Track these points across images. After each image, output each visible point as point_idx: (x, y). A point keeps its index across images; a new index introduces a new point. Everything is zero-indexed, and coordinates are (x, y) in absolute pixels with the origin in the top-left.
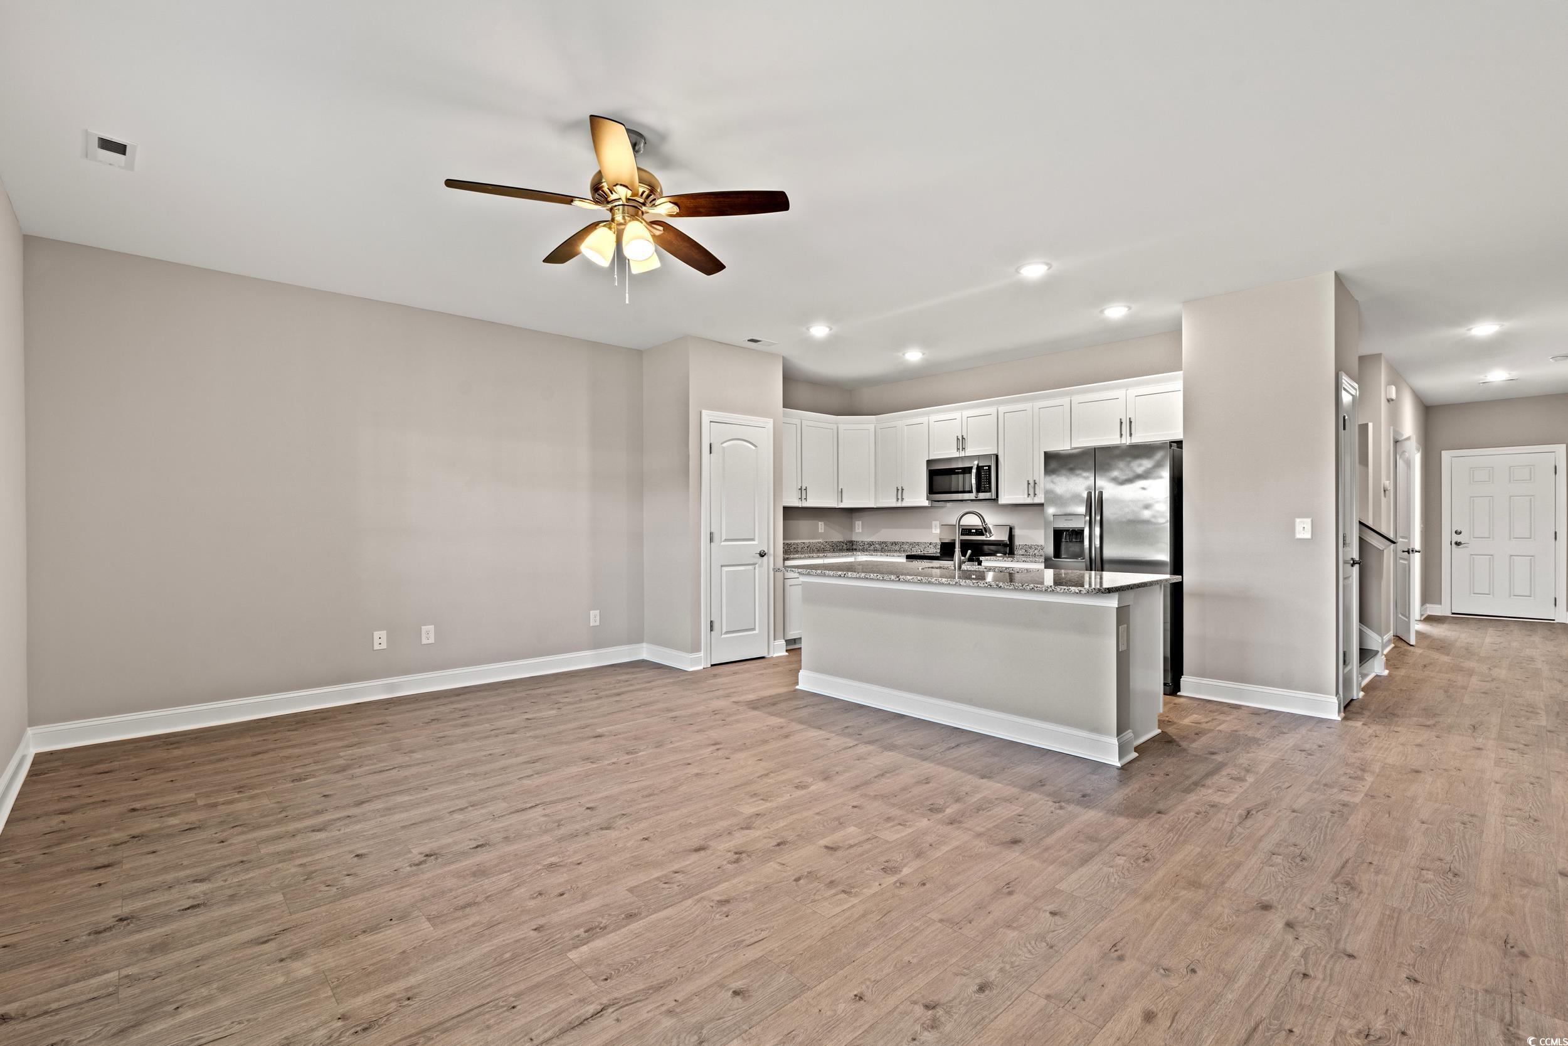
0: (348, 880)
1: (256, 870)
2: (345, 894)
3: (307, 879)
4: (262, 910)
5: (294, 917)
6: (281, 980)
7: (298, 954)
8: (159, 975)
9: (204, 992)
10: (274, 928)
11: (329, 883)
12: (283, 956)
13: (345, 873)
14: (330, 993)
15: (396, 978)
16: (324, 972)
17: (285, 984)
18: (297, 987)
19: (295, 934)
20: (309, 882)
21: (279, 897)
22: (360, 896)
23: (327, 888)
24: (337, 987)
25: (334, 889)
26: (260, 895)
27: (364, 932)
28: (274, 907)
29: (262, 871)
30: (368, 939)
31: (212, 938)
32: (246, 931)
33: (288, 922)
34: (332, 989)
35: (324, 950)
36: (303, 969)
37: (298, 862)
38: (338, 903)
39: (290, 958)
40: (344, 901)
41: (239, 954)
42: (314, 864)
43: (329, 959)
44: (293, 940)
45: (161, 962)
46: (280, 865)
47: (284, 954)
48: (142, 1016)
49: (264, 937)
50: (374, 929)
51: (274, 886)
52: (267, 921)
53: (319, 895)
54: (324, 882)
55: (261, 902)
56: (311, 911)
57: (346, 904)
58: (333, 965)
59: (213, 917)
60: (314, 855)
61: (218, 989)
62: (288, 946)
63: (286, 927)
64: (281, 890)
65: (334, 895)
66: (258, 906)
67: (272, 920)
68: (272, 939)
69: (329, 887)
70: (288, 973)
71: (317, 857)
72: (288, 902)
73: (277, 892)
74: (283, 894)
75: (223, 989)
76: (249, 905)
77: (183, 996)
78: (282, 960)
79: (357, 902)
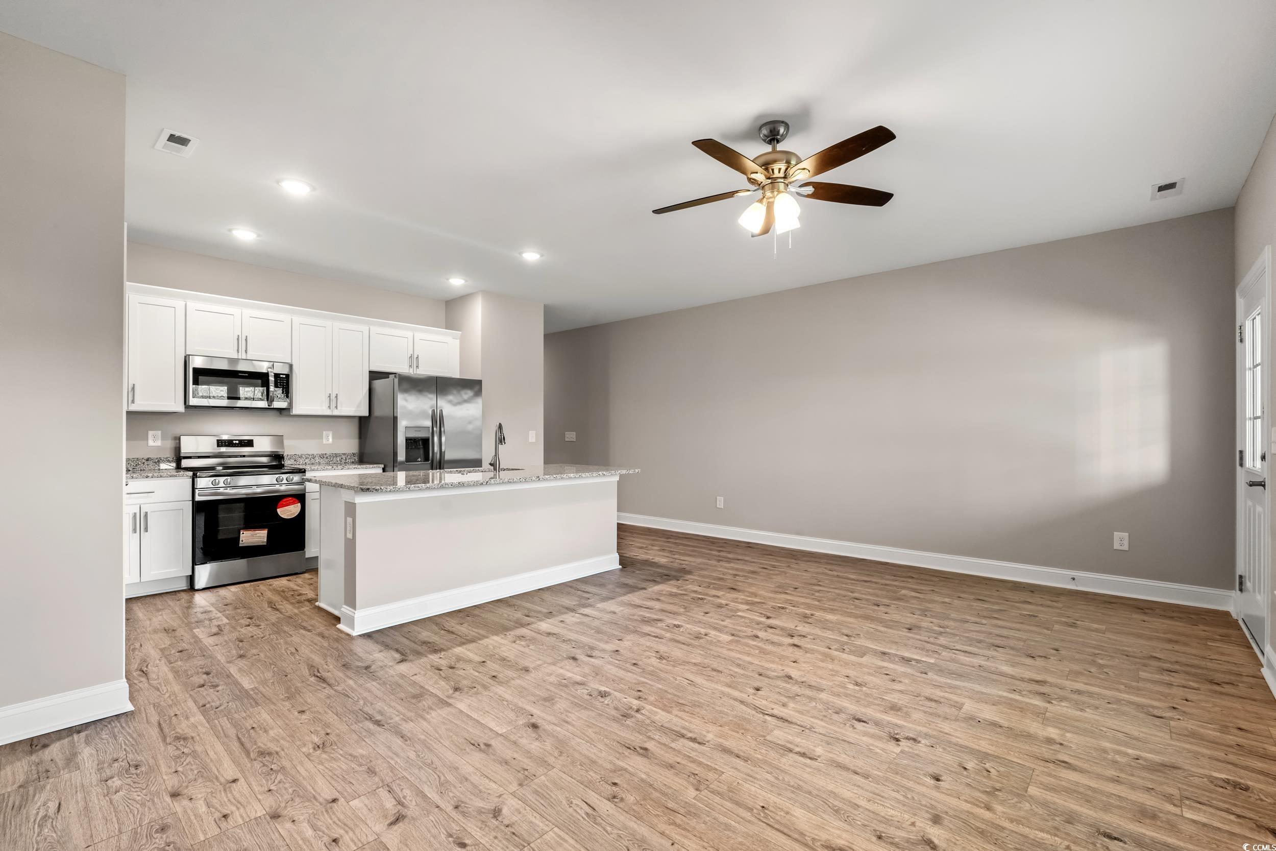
0: (970, 765)
1: (1032, 837)
2: (983, 756)
3: (998, 790)
4: (1053, 788)
5: (1032, 766)
6: (1068, 735)
7: (1050, 741)
8: (1149, 790)
9: (1118, 758)
10: (1052, 767)
11: (985, 773)
12: (1059, 745)
13: (965, 773)
14: (1047, 713)
15: (1011, 699)
16: (1043, 723)
17: (1068, 732)
18: (1062, 726)
19: (1041, 754)
20: (998, 786)
21: (1033, 790)
22: (977, 747)
23: (992, 770)
24: (1042, 714)
25: (987, 766)
26: (1045, 804)
27: (1001, 726)
28: (1041, 784)
29: (1026, 831)
30: (1003, 722)
31: (1102, 793)
32: (1074, 780)
33: (1040, 765)
34: (1045, 714)
35: (1032, 733)
36: (1052, 732)
37: (987, 815)
38: (996, 754)
39: (1055, 742)
40: (990, 752)
41: (1086, 766)
42: (977, 800)
43: (1034, 727)
44: (1046, 752)
45: (1149, 801)
46: (1007, 824)
47: (1057, 747)
48: (1161, 768)
49: (1064, 767)
50: (995, 725)
51: (1027, 805)
52: (1055, 777)
53: (1002, 769)
54: (989, 777)
55: (1050, 797)
56: (1019, 762)
57: (991, 750)
58: (1035, 723)
59: (1096, 812)
60: (968, 812)
61: (1108, 754)
62: (1052, 750)
63: (1042, 763)
64: (1025, 796)
65: (993, 761)
66: (1052, 794)
67: (1050, 775)
68: (1059, 761)
69: (989, 770)
70: (1062, 735)
71: (966, 807)
72: (1028, 781)
73: (1031, 797)
74: (1026, 791)
75: (1105, 751)
76: (1060, 801)
77: (1133, 764)
78: (1061, 744)
79: (984, 746)
